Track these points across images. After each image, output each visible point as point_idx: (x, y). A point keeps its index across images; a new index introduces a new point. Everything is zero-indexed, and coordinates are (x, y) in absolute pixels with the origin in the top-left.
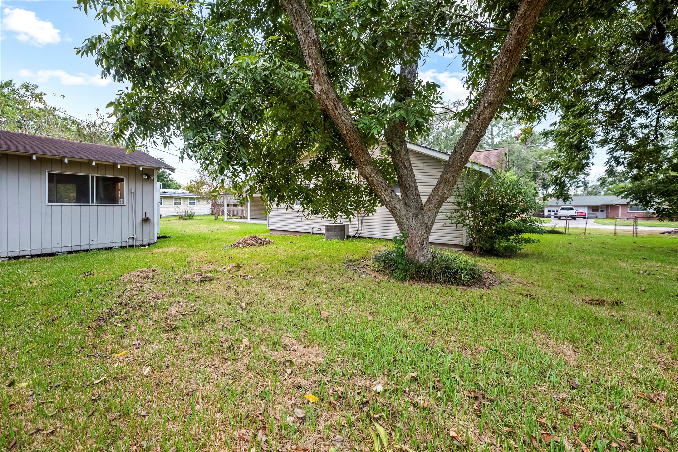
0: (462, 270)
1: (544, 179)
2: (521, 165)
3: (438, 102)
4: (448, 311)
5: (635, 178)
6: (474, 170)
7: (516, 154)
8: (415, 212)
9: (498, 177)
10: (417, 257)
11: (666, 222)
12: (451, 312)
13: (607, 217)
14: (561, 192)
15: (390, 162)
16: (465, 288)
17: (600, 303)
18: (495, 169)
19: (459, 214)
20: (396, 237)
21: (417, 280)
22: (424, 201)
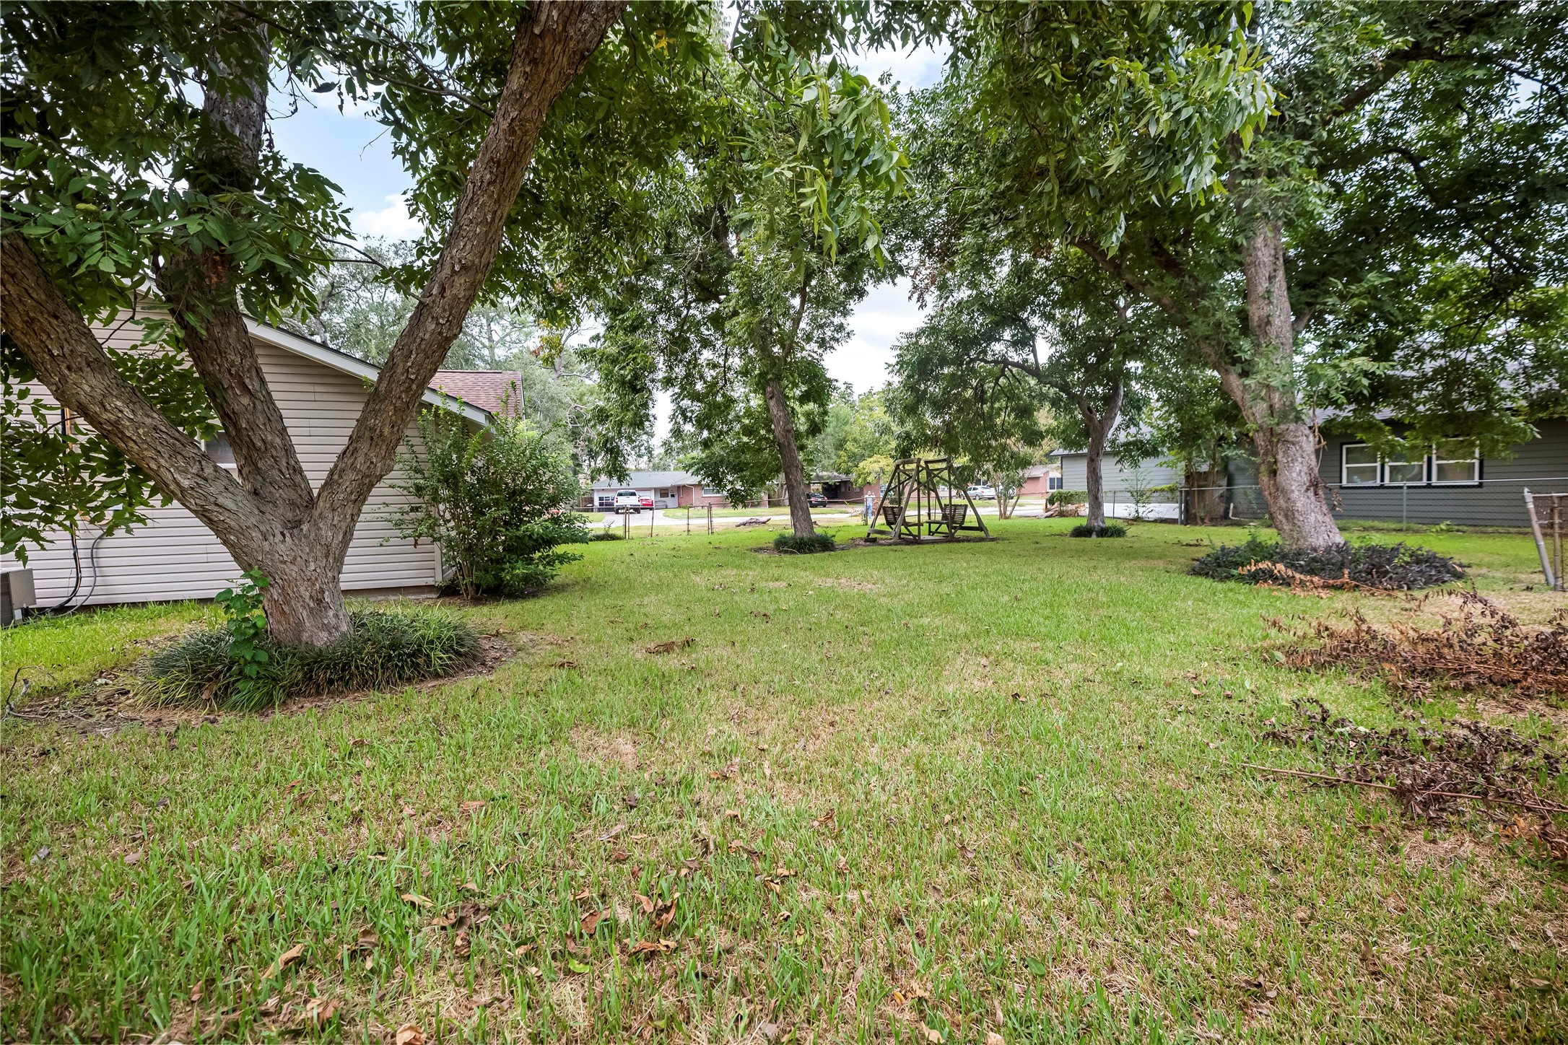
0: (432, 642)
1: (589, 440)
2: (548, 410)
3: (340, 230)
4: (396, 751)
5: (706, 444)
6: (448, 413)
7: (538, 386)
8: (290, 515)
9: (504, 432)
10: (305, 637)
11: (740, 509)
12: (402, 750)
13: (679, 506)
14: (614, 464)
15: (189, 371)
16: (441, 682)
17: (668, 648)
18: (493, 413)
19: (420, 515)
20: (229, 591)
21: (310, 695)
22: (316, 485)
